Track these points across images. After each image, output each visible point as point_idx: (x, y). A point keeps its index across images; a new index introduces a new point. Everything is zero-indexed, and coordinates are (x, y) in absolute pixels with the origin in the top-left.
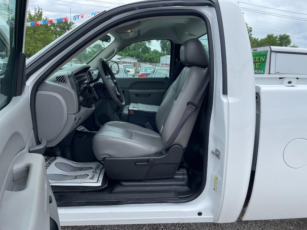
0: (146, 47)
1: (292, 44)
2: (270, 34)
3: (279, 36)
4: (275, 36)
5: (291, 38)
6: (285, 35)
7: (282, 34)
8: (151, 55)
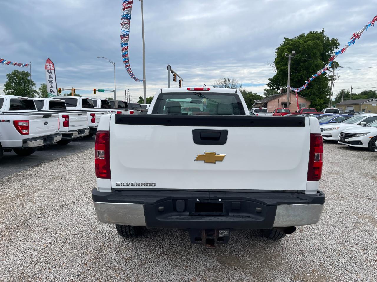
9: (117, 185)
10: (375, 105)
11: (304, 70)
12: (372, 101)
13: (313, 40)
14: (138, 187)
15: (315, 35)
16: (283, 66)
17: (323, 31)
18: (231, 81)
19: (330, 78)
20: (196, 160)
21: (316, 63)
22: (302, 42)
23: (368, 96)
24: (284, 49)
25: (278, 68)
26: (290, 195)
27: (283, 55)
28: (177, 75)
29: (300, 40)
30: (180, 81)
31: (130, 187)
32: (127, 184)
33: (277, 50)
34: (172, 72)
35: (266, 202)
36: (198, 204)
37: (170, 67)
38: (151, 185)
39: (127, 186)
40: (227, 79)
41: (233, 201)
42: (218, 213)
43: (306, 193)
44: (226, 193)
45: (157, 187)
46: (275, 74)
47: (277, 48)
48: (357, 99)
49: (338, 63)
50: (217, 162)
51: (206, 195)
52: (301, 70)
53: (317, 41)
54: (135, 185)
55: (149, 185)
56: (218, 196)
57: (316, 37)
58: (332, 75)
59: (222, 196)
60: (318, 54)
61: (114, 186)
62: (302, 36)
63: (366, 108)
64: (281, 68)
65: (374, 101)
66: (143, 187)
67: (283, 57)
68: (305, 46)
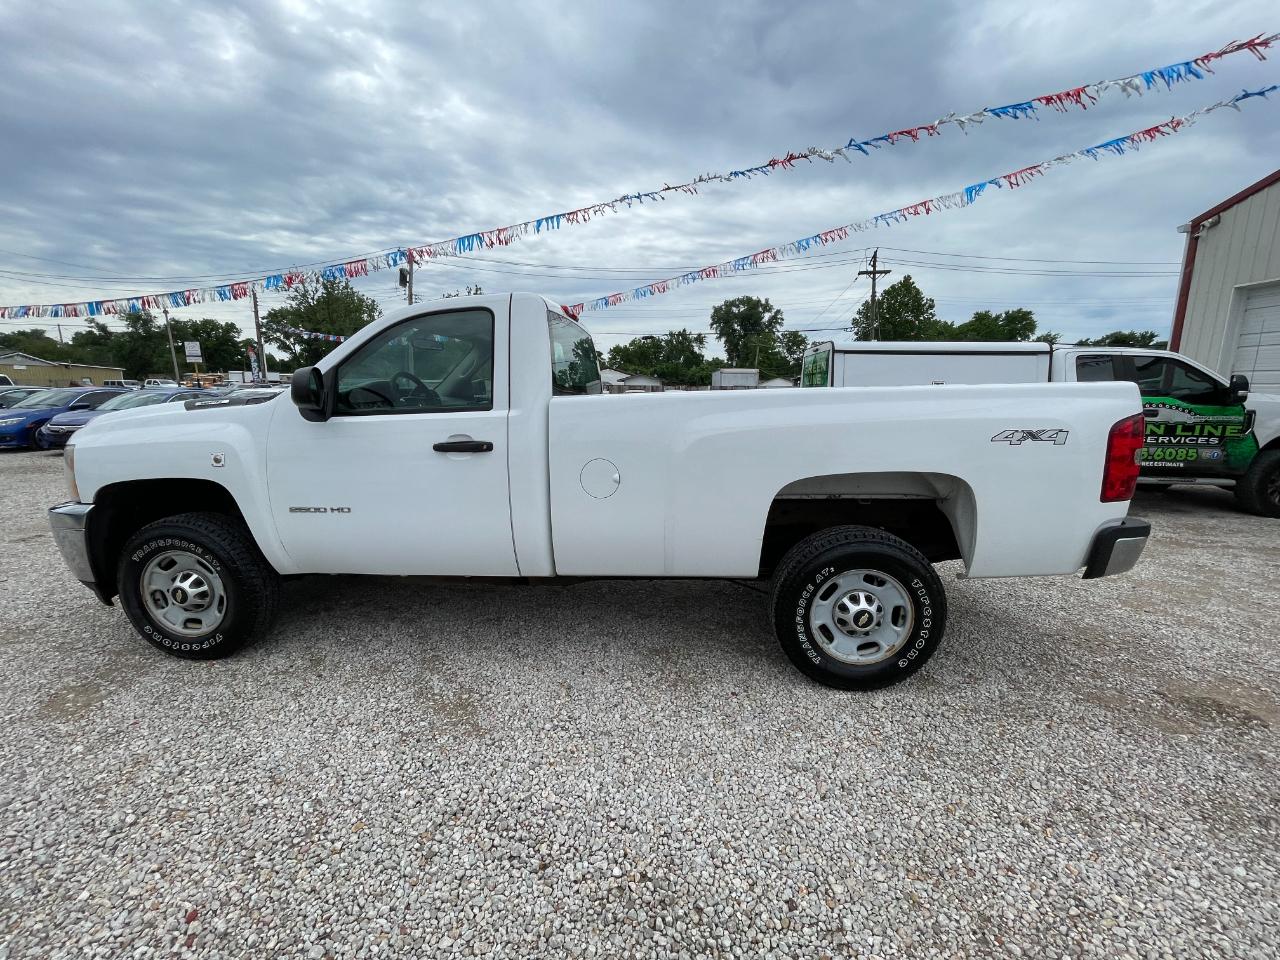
0: (693, 353)
1: (1039, 333)
2: (982, 310)
3: (1004, 315)
4: (994, 316)
5: (1034, 317)
6: (1019, 311)
7: (1013, 308)
8: (703, 370)
10: (23, 368)
65: (19, 359)
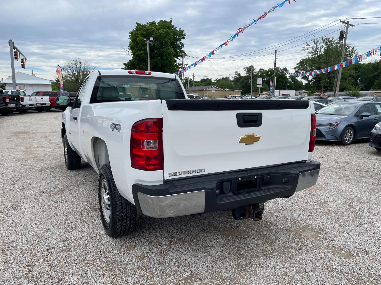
9: (170, 175)
10: (214, 91)
11: (158, 57)
12: (212, 88)
13: (164, 28)
14: (190, 175)
15: (165, 24)
16: (139, 51)
17: (171, 20)
18: (83, 63)
19: (180, 66)
20: (240, 143)
21: (168, 51)
22: (154, 29)
23: (206, 83)
24: (138, 34)
25: (133, 53)
26: (297, 165)
27: (137, 40)
28: (20, 53)
29: (152, 27)
30: (22, 59)
31: (183, 176)
32: (179, 173)
33: (130, 34)
34: (14, 48)
35: (292, 173)
36: (239, 183)
37: (13, 42)
38: (201, 171)
39: (180, 175)
40: (77, 61)
41: (265, 176)
42: (253, 189)
43: (307, 162)
44: (259, 170)
45: (206, 172)
46: (131, 59)
47: (130, 32)
48: (198, 85)
49: (186, 52)
50: (254, 143)
51: (245, 175)
52: (156, 56)
53: (167, 30)
54: (187, 173)
55: (199, 171)
56: (254, 174)
57: (166, 26)
58: (182, 63)
59: (256, 173)
60: (170, 42)
61: (167, 178)
62: (153, 23)
63: (208, 93)
64: (136, 53)
65: (214, 88)
66: (195, 174)
67: (138, 42)
68: (157, 34)
